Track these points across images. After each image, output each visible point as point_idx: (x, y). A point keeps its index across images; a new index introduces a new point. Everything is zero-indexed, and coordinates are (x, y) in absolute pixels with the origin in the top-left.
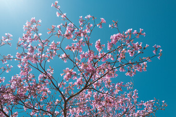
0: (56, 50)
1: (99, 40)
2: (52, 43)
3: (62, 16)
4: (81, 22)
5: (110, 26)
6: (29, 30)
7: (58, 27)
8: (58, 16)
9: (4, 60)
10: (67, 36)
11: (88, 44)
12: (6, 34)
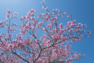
0: (41, 26)
1: (62, 24)
2: (40, 22)
3: (45, 9)
4: (54, 12)
5: (68, 16)
6: (30, 15)
7: (43, 14)
8: (43, 8)
9: (13, 25)
10: (47, 19)
11: (56, 25)
12: (15, 13)
